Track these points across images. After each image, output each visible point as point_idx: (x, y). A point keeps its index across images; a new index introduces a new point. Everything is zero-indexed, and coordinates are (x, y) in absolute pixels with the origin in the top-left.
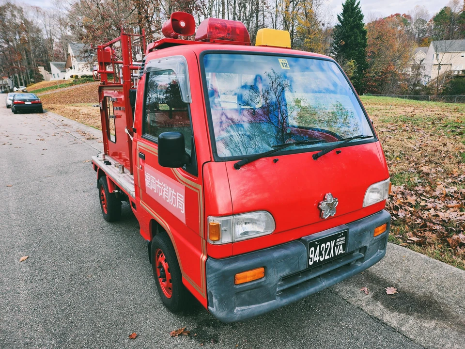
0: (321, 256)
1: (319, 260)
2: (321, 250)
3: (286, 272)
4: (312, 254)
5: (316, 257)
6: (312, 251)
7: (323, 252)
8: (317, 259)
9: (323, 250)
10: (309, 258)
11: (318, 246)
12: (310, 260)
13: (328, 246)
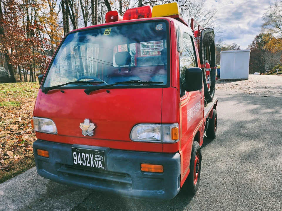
0: (83, 162)
1: (82, 164)
2: (82, 157)
3: (59, 160)
4: (75, 157)
5: (79, 160)
6: (75, 155)
7: (84, 159)
8: (80, 162)
9: (84, 157)
10: (74, 159)
11: (79, 153)
12: (74, 160)
13: (87, 156)
